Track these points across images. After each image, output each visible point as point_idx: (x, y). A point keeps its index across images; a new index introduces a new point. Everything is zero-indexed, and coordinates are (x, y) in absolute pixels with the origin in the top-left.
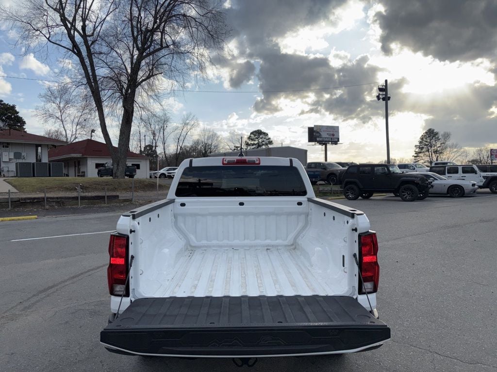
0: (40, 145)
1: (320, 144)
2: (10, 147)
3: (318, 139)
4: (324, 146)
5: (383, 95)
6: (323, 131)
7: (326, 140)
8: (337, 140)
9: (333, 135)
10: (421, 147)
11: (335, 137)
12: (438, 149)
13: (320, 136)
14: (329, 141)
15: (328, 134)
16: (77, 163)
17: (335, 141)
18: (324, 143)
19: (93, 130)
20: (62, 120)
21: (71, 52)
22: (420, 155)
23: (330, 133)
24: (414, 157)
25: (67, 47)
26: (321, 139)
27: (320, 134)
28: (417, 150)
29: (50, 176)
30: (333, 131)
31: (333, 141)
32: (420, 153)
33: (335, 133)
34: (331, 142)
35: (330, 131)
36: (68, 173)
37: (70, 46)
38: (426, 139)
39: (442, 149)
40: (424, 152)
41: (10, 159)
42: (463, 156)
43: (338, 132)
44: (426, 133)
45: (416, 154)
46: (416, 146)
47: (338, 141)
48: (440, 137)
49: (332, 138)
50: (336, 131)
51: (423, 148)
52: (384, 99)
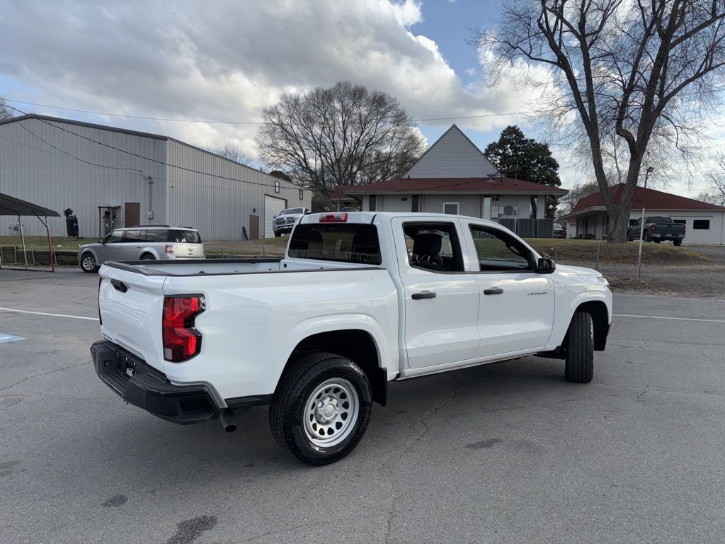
0: (536, 196)
2: (501, 199)
16: (605, 220)
19: (650, 168)
20: (615, 156)
21: (556, 66)
25: (550, 60)
29: (536, 237)
36: (595, 233)
37: (555, 59)
41: (499, 215)
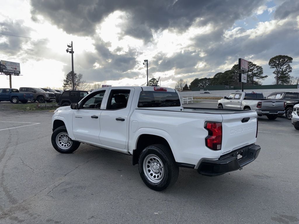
1: (6, 74)
3: (4, 71)
4: (9, 76)
5: (70, 49)
6: (8, 65)
7: (11, 71)
8: (18, 72)
9: (16, 69)
10: (67, 81)
11: (17, 70)
12: (76, 83)
13: (5, 68)
14: (13, 73)
15: (11, 67)
17: (18, 73)
18: (9, 73)
22: (67, 86)
23: (13, 67)
24: (63, 87)
26: (6, 71)
27: (5, 67)
28: (65, 83)
30: (16, 66)
31: (16, 73)
32: (67, 84)
33: (17, 68)
34: (14, 73)
35: (13, 66)
38: (70, 76)
39: (78, 84)
40: (68, 84)
42: (88, 88)
43: (19, 67)
44: (70, 73)
45: (64, 85)
46: (64, 80)
47: (20, 73)
48: (77, 77)
49: (15, 71)
50: (18, 67)
51: (68, 82)
52: (70, 52)
